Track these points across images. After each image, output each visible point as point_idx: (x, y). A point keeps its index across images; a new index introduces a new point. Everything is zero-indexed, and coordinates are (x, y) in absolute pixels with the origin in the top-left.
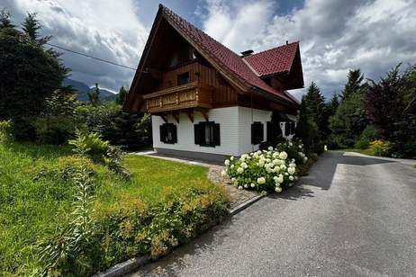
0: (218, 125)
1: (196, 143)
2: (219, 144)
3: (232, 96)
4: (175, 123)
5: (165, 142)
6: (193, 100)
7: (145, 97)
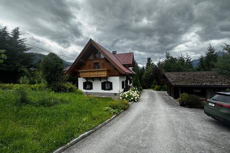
0: (112, 83)
1: (102, 89)
2: (112, 89)
3: (117, 73)
4: (92, 81)
5: (86, 89)
6: (104, 74)
7: (79, 71)
